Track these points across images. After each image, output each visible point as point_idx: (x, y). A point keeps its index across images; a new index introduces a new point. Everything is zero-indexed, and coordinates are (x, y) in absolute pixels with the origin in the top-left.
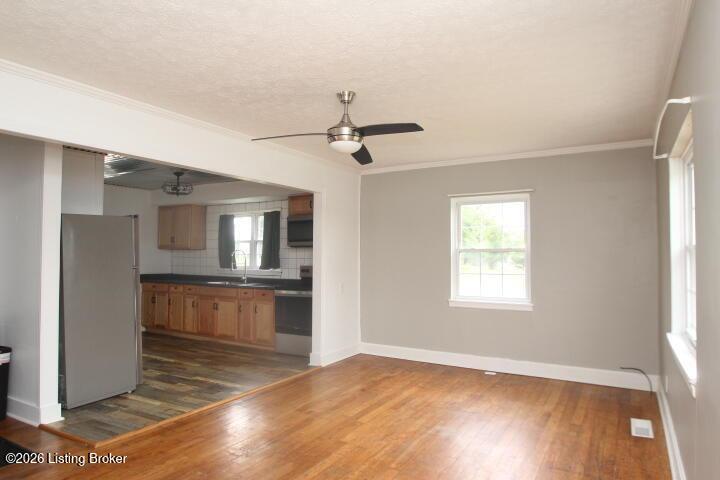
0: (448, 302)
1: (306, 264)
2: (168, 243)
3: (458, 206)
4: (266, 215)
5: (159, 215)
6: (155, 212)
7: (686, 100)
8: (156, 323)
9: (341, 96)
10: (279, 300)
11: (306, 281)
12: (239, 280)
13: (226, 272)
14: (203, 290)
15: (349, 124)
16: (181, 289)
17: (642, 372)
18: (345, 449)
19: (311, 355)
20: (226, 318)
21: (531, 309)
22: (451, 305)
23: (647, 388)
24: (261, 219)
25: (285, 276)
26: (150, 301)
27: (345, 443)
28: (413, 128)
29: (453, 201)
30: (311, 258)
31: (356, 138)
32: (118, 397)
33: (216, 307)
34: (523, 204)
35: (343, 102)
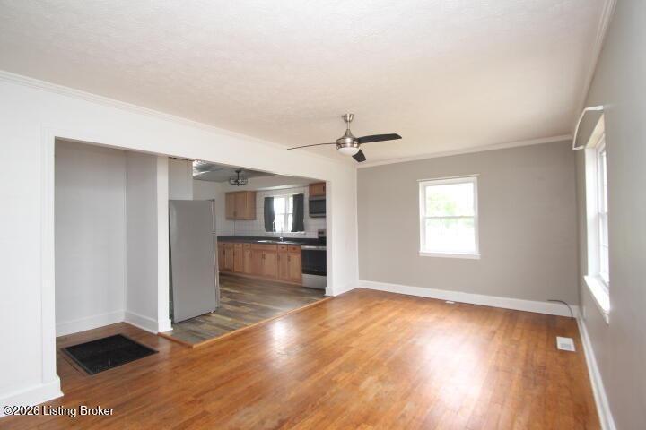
0: (418, 253)
1: (322, 228)
2: (233, 216)
3: (425, 187)
4: (295, 197)
5: (226, 199)
6: (224, 196)
7: (600, 108)
8: (226, 266)
9: (345, 117)
10: (304, 252)
11: (322, 240)
12: (278, 239)
13: (270, 234)
14: (256, 247)
15: (351, 136)
16: (241, 245)
17: (564, 303)
18: (352, 352)
19: (327, 289)
20: (270, 264)
21: (478, 258)
22: (421, 255)
23: (568, 315)
24: (291, 199)
25: (308, 236)
26: (222, 253)
27: (352, 348)
28: (395, 137)
29: (421, 184)
30: (325, 224)
31: (356, 145)
32: (204, 315)
33: (264, 257)
34: (471, 184)
35: (346, 121)
